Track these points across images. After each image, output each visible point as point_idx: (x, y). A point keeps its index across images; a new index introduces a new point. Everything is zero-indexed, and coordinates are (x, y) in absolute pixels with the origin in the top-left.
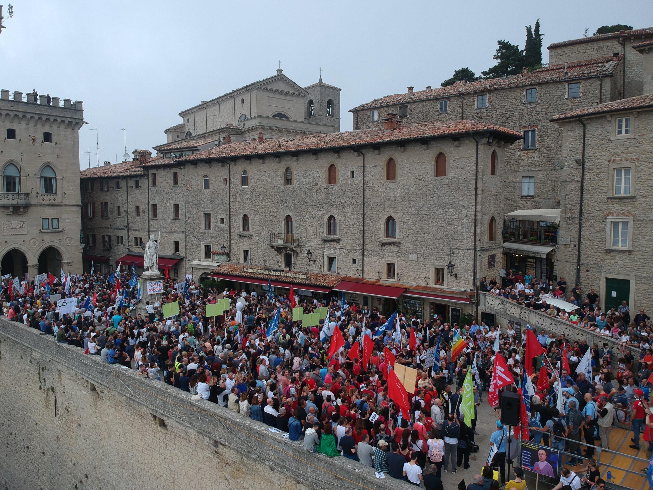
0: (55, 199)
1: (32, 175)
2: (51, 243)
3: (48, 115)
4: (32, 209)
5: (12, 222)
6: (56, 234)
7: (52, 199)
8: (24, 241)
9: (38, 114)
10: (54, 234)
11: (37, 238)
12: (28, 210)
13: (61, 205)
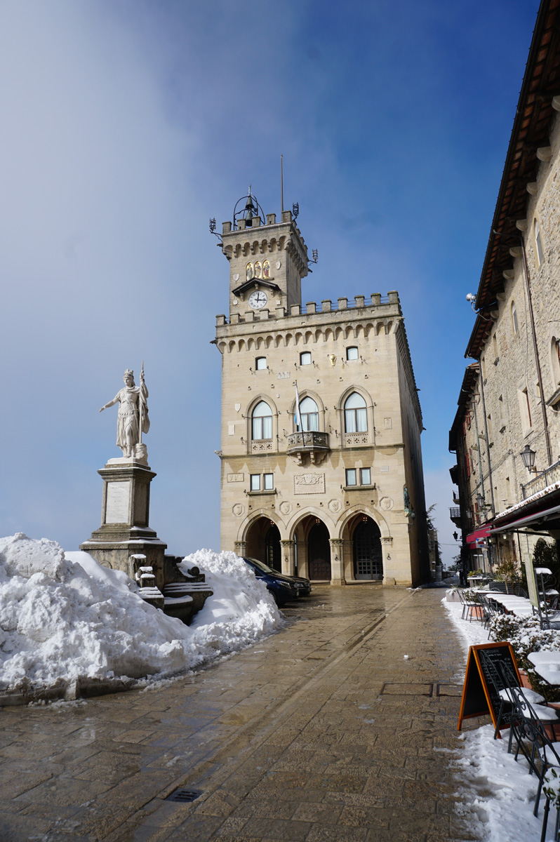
0: (364, 440)
1: (331, 409)
2: (358, 508)
3: (349, 321)
4: (331, 456)
5: (305, 476)
6: (366, 492)
7: (361, 439)
8: (321, 503)
9: (336, 323)
10: (363, 492)
11: (339, 499)
12: (325, 457)
13: (371, 448)
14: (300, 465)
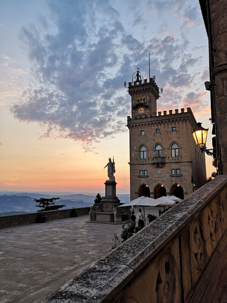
0: (178, 160)
1: (166, 149)
2: (176, 182)
3: (173, 119)
4: (166, 165)
5: (158, 171)
8: (163, 180)
9: (168, 119)
11: (169, 179)
13: (180, 162)
14: (156, 168)
